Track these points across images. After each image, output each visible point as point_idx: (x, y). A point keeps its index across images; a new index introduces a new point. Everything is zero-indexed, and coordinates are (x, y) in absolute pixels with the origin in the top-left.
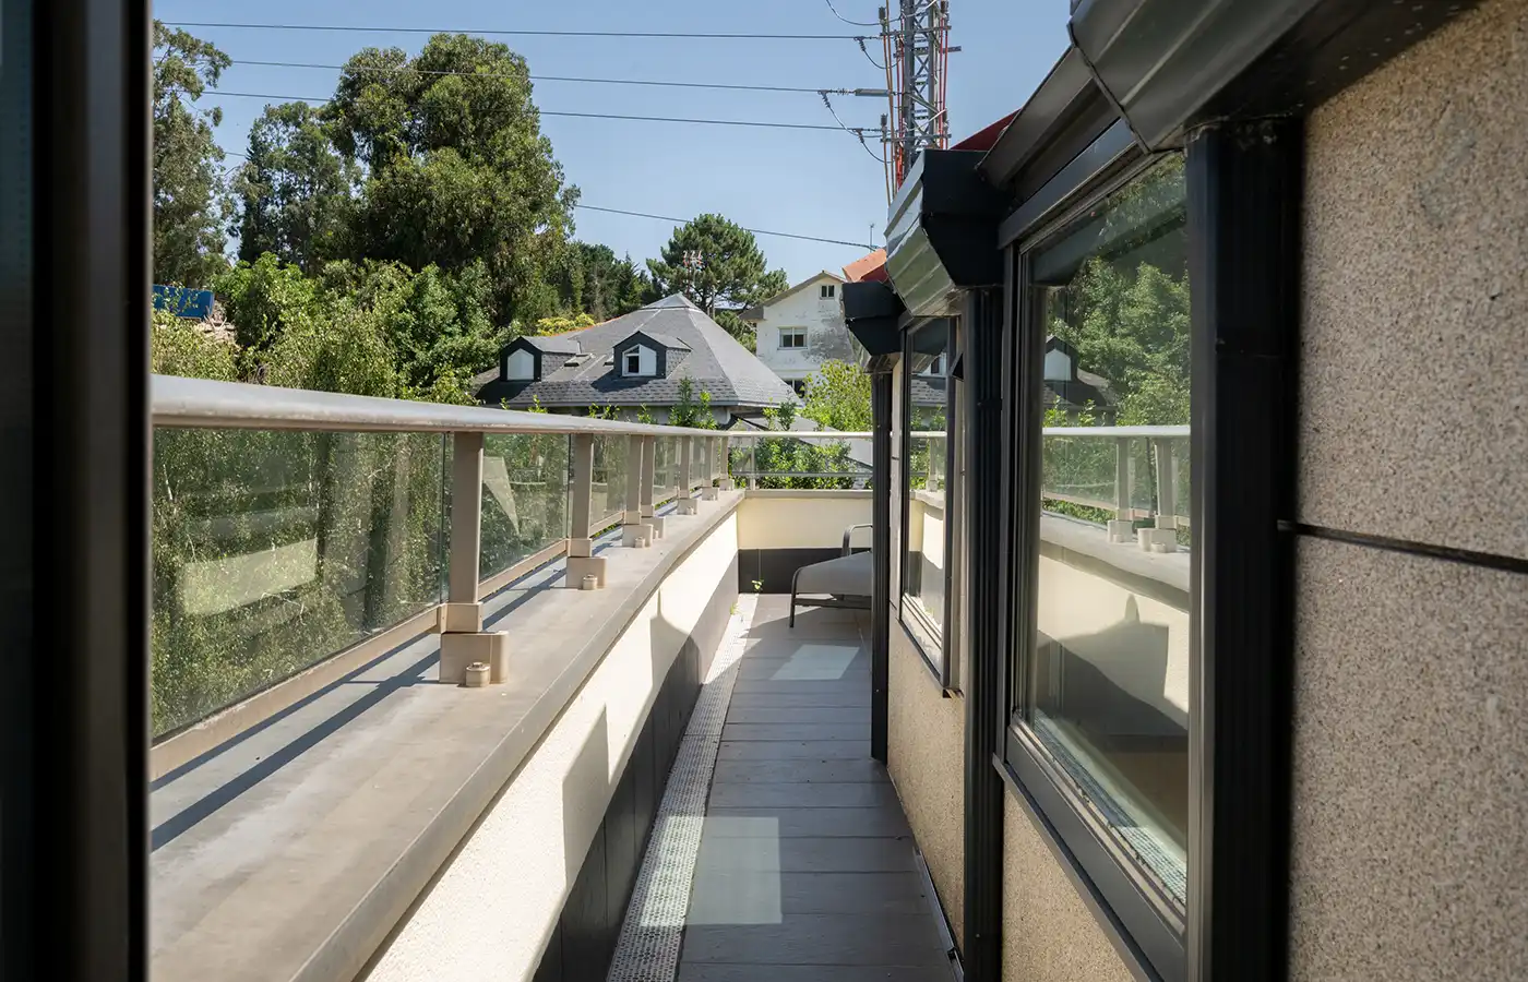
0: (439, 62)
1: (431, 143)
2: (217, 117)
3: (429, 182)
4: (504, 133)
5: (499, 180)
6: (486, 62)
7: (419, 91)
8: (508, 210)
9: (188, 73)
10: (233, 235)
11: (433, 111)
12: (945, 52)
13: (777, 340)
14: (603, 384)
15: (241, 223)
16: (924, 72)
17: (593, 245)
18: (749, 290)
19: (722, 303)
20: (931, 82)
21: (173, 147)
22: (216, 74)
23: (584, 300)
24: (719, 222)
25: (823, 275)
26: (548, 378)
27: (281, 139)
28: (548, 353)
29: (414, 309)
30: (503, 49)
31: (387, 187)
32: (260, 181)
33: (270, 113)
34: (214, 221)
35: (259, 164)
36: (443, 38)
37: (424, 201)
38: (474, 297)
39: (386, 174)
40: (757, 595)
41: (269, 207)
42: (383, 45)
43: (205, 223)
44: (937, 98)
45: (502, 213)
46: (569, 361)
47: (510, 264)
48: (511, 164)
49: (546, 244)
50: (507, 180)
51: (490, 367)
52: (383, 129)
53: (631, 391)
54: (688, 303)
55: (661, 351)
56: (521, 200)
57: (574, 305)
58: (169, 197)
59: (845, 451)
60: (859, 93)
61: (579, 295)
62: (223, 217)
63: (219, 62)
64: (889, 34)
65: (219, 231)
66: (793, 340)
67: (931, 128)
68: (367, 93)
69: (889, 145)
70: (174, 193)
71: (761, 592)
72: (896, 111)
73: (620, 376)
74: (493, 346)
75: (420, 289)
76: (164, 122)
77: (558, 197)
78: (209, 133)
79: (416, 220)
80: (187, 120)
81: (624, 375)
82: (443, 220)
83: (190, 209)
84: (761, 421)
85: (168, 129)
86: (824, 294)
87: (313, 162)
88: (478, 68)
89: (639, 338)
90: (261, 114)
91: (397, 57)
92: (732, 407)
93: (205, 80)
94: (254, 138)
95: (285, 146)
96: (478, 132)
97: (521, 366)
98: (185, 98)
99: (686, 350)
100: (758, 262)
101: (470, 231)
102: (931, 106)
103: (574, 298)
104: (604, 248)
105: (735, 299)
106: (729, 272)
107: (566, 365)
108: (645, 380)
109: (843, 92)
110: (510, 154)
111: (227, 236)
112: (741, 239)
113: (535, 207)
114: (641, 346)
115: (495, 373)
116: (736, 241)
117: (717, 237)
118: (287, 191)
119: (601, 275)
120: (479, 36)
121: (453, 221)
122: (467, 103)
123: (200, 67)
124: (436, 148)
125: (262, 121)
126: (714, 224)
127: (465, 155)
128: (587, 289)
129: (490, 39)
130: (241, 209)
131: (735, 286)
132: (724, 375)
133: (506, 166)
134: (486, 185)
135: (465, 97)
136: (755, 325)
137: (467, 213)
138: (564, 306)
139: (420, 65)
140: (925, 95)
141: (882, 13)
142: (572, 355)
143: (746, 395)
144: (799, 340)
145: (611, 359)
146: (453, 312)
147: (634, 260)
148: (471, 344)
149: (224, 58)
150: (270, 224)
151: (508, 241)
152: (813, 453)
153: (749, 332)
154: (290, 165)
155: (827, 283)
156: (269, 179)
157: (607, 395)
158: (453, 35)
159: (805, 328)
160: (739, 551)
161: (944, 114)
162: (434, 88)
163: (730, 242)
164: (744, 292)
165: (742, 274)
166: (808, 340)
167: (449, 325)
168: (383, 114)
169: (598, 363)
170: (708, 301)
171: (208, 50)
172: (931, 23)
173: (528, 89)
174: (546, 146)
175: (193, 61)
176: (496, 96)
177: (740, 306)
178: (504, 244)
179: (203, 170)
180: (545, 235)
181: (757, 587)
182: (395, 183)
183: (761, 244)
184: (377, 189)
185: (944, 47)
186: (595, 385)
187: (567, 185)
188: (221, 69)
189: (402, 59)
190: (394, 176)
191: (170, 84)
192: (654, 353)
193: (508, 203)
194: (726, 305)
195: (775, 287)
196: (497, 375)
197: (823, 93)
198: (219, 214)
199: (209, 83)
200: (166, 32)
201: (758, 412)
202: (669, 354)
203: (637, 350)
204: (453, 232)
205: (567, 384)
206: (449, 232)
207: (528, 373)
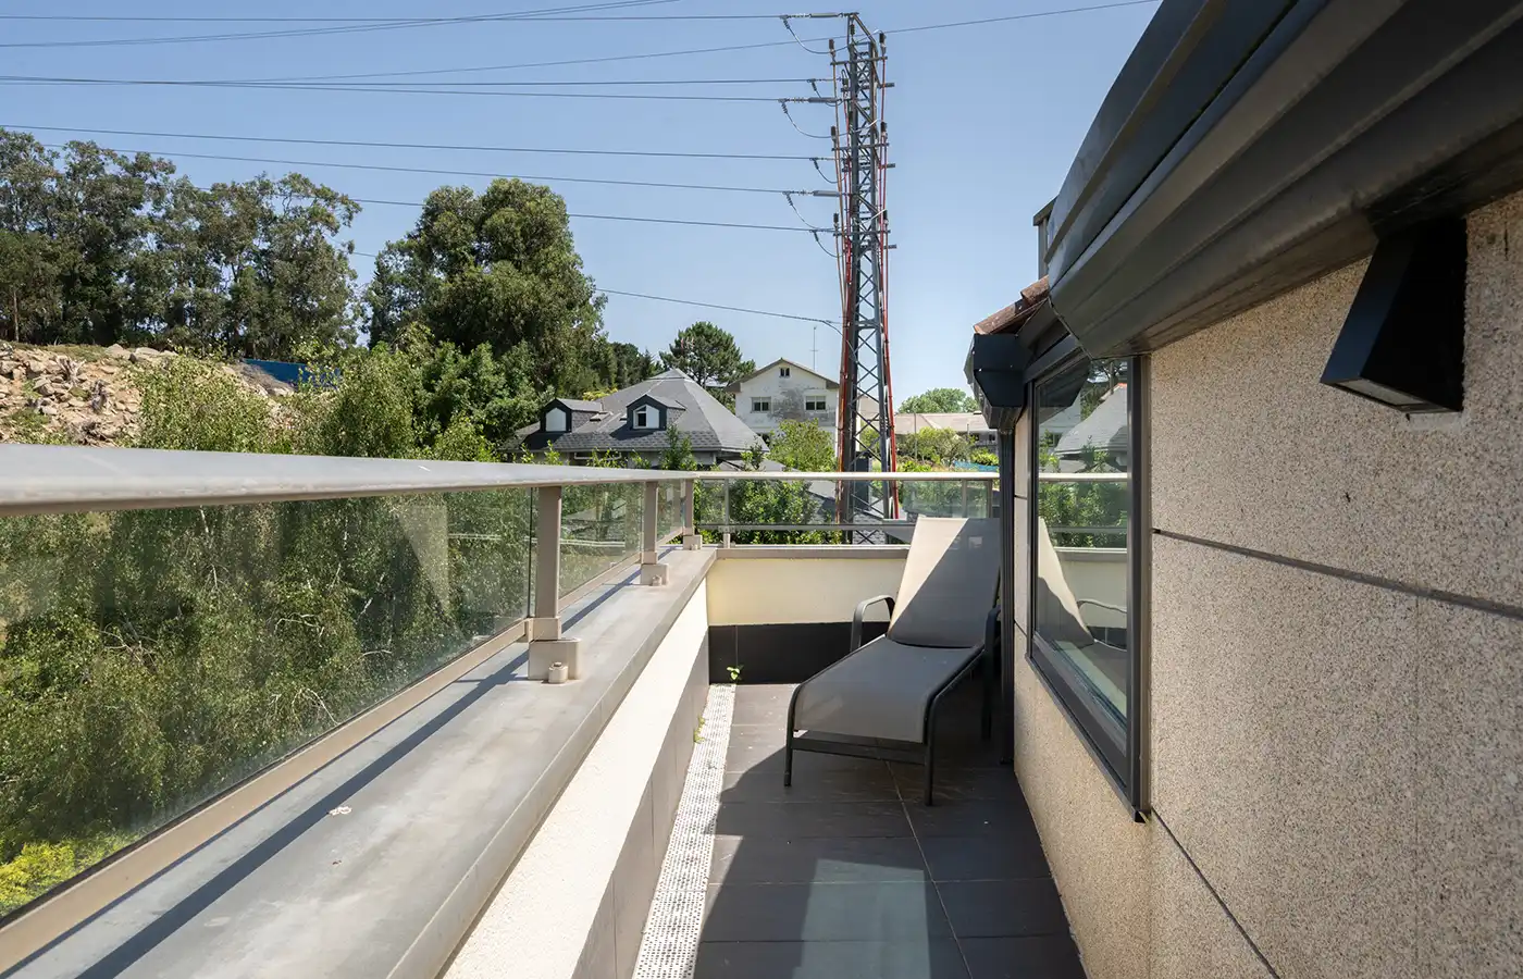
0: (500, 198)
1: (492, 258)
2: (351, 248)
3: (490, 285)
4: (546, 250)
5: (543, 285)
6: (533, 199)
7: (483, 219)
8: (551, 307)
9: (329, 216)
10: (363, 331)
11: (493, 235)
12: (884, 167)
13: (750, 406)
14: (619, 434)
15: (370, 323)
16: (867, 181)
17: (623, 344)
18: (731, 373)
19: (712, 382)
20: (873, 190)
21: (318, 268)
22: (350, 218)
23: (617, 381)
24: (710, 327)
25: (781, 361)
26: (576, 430)
27: (399, 264)
28: (576, 411)
29: (471, 377)
30: (546, 190)
31: (458, 289)
32: (384, 294)
33: (390, 247)
34: (349, 321)
35: (383, 282)
36: (503, 181)
37: (486, 299)
38: (520, 368)
39: (457, 278)
40: (734, 686)
41: (391, 313)
42: (456, 184)
43: (341, 322)
44: (877, 203)
45: (546, 309)
46: (594, 417)
47: (552, 347)
48: (552, 274)
49: (581, 334)
50: (549, 285)
51: (533, 422)
52: (454, 245)
53: (640, 439)
54: (685, 375)
55: (662, 409)
56: (561, 300)
57: (610, 384)
58: (315, 303)
59: (806, 487)
60: (816, 193)
61: (614, 376)
62: (355, 318)
63: (352, 209)
64: (839, 149)
65: (353, 328)
66: (762, 406)
67: (873, 226)
68: (442, 218)
69: (840, 237)
70: (318, 300)
71: (738, 682)
72: (845, 212)
73: (631, 428)
74: (535, 406)
75: (476, 362)
76: (311, 250)
77: (591, 302)
78: (345, 259)
79: (481, 314)
80: (329, 249)
81: (635, 428)
82: (501, 313)
83: (330, 312)
84: (739, 463)
85: (314, 255)
86: (782, 375)
87: (422, 281)
88: (528, 203)
89: (646, 400)
90: (384, 248)
91: (466, 193)
92: (716, 452)
93: (342, 221)
94: (378, 264)
95: (402, 269)
96: (528, 249)
97: (556, 420)
98: (327, 233)
99: (680, 409)
100: (736, 355)
101: (522, 322)
102: (872, 208)
103: (610, 380)
104: (632, 346)
105: (720, 380)
106: (716, 361)
107: (591, 420)
108: (651, 431)
109: (803, 193)
110: (551, 266)
111: (359, 332)
112: (724, 339)
113: (570, 306)
114: (648, 406)
115: (536, 427)
116: (721, 340)
117: (708, 337)
118: (403, 302)
119: (629, 363)
120: (529, 180)
121: (509, 315)
122: (519, 228)
123: (338, 212)
124: (496, 261)
125: (386, 253)
126: (706, 329)
127: (518, 266)
128: (618, 373)
129: (537, 183)
130: (370, 312)
131: (721, 371)
132: (711, 428)
133: (547, 276)
134: (533, 288)
135: (517, 225)
136: (734, 397)
137: (519, 309)
138: (603, 384)
139: (484, 202)
140: (868, 198)
141: (834, 131)
142: (595, 413)
143: (727, 443)
144: (766, 407)
145: (625, 416)
146: (503, 380)
147: (651, 354)
148: (516, 404)
149: (356, 206)
150: (392, 325)
151: (551, 330)
152: (782, 488)
153: (730, 402)
154: (406, 283)
155: (785, 366)
156: (391, 292)
157: (621, 442)
158: (509, 179)
159: (770, 398)
160: (710, 627)
161: (885, 213)
162: (495, 216)
163: (717, 341)
164: (727, 375)
165: (725, 362)
166: (771, 407)
167: (501, 390)
168: (455, 234)
169: (616, 418)
170: (702, 381)
171: (344, 200)
172: (872, 141)
173: (564, 221)
174: (577, 261)
175: (334, 207)
176: (542, 224)
177: (725, 385)
178: (547, 332)
179: (341, 285)
180: (580, 327)
181: (734, 677)
182: (464, 285)
183: (737, 343)
184: (450, 290)
185: (883, 163)
186: (612, 435)
187: (597, 294)
188: (354, 214)
189: (470, 195)
190: (464, 280)
191: (316, 223)
192: (658, 411)
193: (551, 302)
194: (715, 384)
195: (748, 372)
196: (538, 428)
197: (787, 193)
198: (351, 315)
199: (344, 224)
200: (313, 187)
201: (737, 456)
202: (669, 412)
203: (644, 409)
204: (510, 322)
205: (591, 434)
206: (506, 322)
207: (563, 427)
